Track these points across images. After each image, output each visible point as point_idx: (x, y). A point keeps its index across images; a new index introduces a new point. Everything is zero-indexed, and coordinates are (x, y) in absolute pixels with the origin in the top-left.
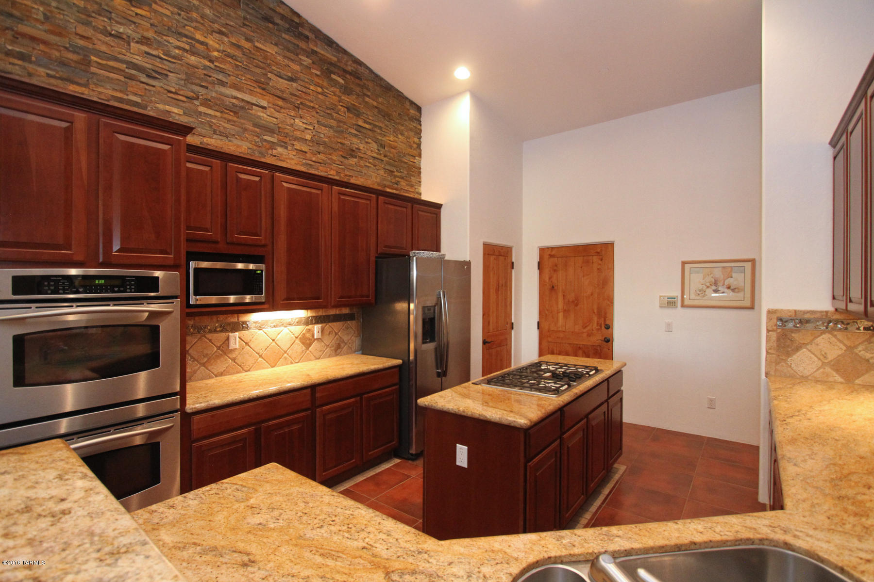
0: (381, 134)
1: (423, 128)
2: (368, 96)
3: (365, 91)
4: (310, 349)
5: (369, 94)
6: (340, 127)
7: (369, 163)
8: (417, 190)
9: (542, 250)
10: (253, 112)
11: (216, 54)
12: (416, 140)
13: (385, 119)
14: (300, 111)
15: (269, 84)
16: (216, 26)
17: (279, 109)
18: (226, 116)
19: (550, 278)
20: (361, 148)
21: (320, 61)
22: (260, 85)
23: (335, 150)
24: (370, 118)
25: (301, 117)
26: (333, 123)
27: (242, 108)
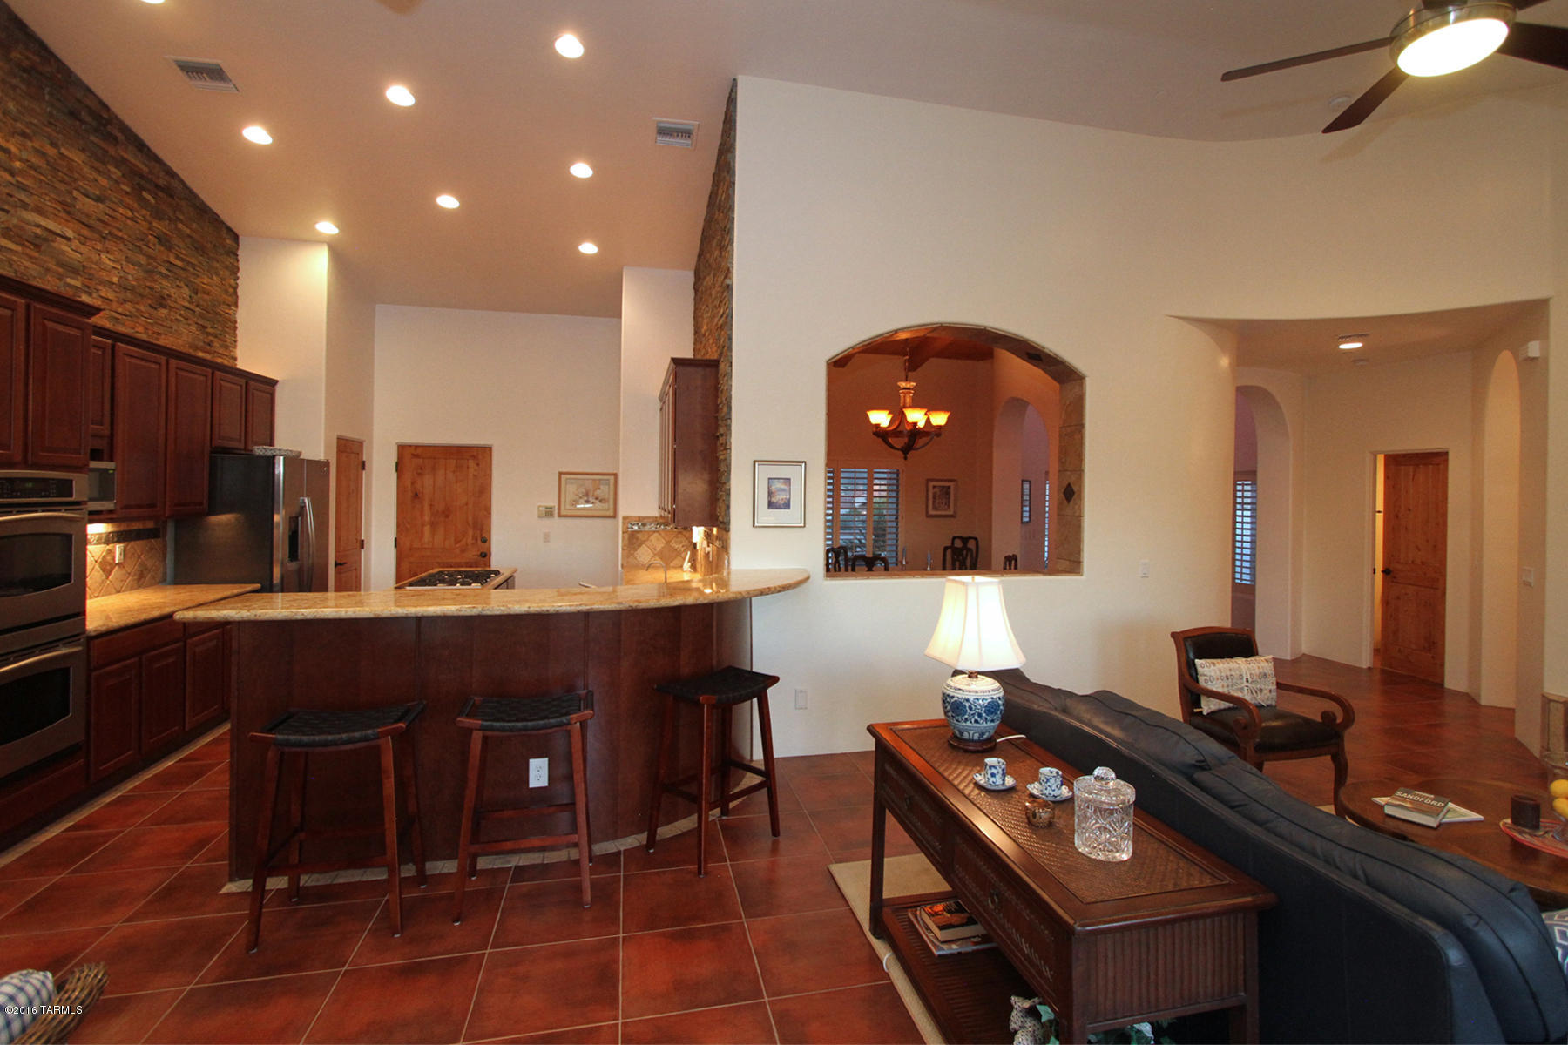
0: (194, 274)
1: (241, 265)
2: (181, 221)
3: (178, 214)
4: (110, 577)
5: (181, 217)
6: (149, 264)
7: (181, 315)
8: (232, 353)
9: (402, 448)
10: (55, 245)
11: (18, 164)
12: (232, 282)
13: (198, 253)
14: (107, 242)
15: (74, 206)
16: (19, 125)
17: (84, 240)
18: (28, 251)
19: (413, 483)
20: (172, 294)
21: (132, 173)
22: (66, 208)
23: (142, 296)
24: (184, 252)
25: (108, 252)
26: (143, 260)
27: (46, 240)
